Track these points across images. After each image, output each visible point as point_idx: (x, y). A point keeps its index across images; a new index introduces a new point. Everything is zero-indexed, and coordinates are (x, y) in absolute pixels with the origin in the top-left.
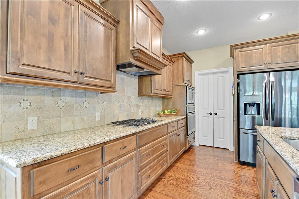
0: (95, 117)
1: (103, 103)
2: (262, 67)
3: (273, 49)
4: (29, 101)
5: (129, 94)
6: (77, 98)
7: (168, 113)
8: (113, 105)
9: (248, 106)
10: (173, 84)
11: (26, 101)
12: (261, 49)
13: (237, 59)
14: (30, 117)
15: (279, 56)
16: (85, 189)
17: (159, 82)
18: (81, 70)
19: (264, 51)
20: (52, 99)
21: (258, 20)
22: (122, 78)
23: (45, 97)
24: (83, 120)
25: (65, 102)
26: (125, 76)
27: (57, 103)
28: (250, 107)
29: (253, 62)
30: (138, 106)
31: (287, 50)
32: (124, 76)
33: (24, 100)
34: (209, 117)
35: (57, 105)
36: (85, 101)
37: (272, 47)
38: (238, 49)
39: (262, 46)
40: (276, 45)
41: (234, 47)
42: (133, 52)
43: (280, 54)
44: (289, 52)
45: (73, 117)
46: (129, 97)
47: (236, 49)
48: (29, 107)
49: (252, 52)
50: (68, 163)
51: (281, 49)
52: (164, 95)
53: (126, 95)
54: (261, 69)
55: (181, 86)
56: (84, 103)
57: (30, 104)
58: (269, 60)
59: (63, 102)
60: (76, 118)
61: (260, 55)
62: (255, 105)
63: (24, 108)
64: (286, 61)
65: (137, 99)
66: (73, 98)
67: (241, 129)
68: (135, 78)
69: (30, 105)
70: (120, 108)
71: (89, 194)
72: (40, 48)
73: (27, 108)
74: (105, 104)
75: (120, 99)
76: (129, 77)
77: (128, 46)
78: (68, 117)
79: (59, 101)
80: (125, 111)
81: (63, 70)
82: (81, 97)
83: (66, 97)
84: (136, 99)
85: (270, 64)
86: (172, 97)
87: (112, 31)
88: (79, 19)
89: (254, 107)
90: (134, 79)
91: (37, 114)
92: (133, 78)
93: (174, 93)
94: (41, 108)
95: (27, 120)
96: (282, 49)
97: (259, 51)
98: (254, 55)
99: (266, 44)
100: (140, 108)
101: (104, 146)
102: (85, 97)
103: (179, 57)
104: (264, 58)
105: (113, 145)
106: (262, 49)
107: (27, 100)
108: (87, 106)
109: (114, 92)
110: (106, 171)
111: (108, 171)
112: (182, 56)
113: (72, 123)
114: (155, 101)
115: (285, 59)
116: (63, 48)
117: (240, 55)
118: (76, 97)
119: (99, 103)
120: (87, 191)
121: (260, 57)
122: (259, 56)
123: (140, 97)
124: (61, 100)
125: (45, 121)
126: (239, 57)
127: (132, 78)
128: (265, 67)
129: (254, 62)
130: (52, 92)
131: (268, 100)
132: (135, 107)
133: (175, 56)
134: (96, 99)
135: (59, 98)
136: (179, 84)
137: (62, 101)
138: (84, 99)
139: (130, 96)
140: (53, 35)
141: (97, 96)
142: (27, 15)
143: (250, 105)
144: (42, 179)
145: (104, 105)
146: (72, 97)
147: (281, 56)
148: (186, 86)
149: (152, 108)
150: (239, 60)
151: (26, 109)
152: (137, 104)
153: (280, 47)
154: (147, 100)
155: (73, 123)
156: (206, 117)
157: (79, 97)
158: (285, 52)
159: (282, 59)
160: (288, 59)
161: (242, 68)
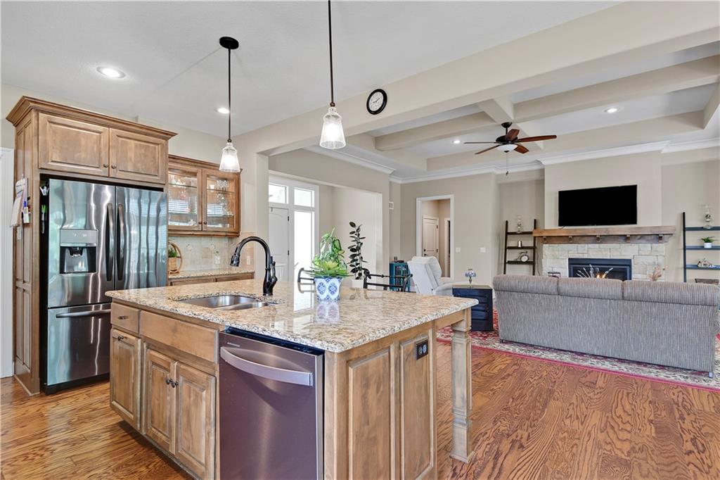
2: (100, 172)
3: (120, 141)
9: (67, 252)
13: (40, 138)
15: (131, 160)
19: (104, 141)
21: (97, 72)
28: (72, 254)
29: (80, 155)
31: (143, 151)
37: (117, 136)
38: (43, 112)
39: (100, 128)
40: (126, 136)
41: (31, 104)
43: (131, 154)
44: (145, 156)
47: (38, 111)
49: (79, 132)
51: (133, 146)
54: (96, 174)
58: (113, 162)
61: (95, 146)
62: (85, 253)
64: (141, 171)
67: (51, 308)
85: (115, 170)
89: (81, 254)
96: (136, 146)
97: (95, 137)
98: (83, 141)
99: (109, 126)
104: (103, 153)
106: (100, 133)
115: (140, 167)
117: (49, 130)
121: (95, 149)
122: (93, 147)
126: (46, 134)
128: (104, 172)
129: (83, 156)
131: (112, 241)
143: (73, 250)
147: (133, 160)
150: (45, 142)
153: (133, 142)
158: (140, 154)
159: (134, 166)
160: (144, 167)
161: (53, 161)
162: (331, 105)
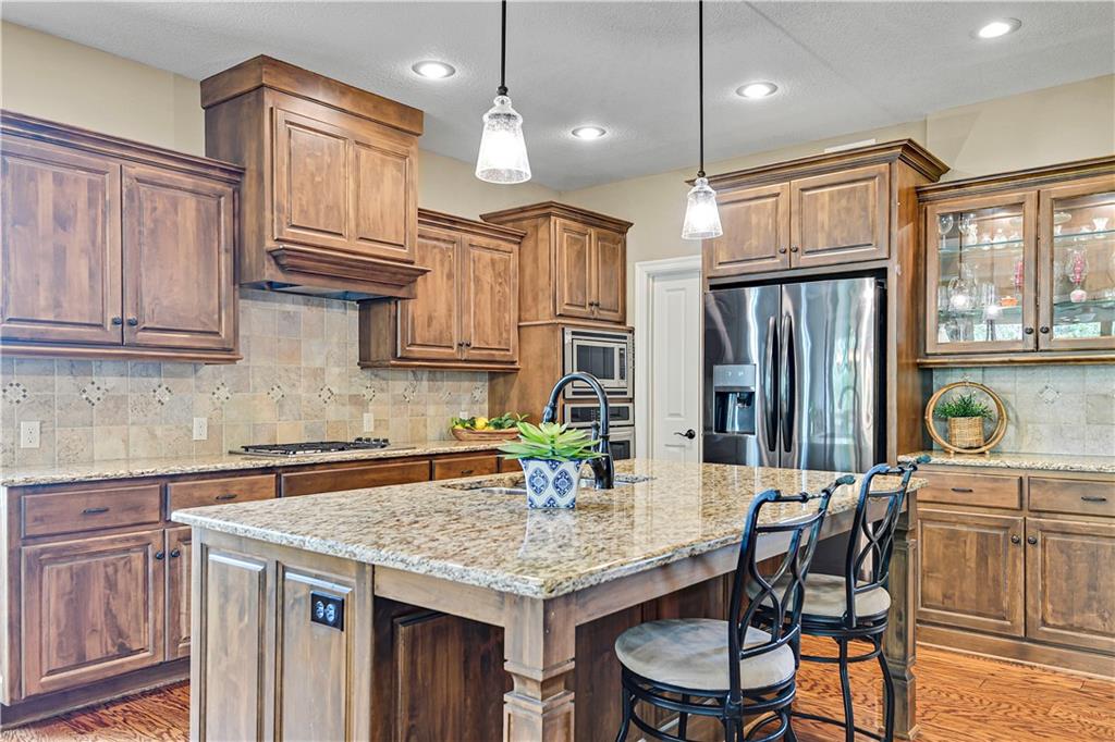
0: (191, 431)
1: (216, 391)
2: (776, 265)
3: (805, 199)
4: (22, 387)
5: (318, 362)
6: (136, 379)
7: (487, 429)
8: (254, 398)
9: (733, 401)
10: (520, 320)
11: (15, 387)
12: (774, 199)
14: (25, 420)
15: (823, 227)
16: (122, 558)
17: (430, 319)
18: (130, 316)
19: (783, 206)
20: (73, 381)
22: (289, 312)
23: (56, 378)
24: (153, 436)
25: (103, 387)
26: (302, 307)
27: (84, 391)
29: (751, 244)
30: (358, 401)
31: (844, 202)
32: (297, 306)
33: (11, 385)
34: (684, 446)
35: (84, 396)
36: (160, 386)
37: (803, 190)
39: (775, 187)
40: (816, 184)
42: (275, 253)
43: (823, 217)
44: (848, 210)
45: (125, 427)
46: (318, 373)
48: (21, 399)
49: (749, 206)
50: (84, 499)
51: (827, 199)
52: (466, 361)
53: (303, 364)
55: (545, 328)
56: (155, 391)
57: (23, 393)
58: (796, 243)
59: (98, 389)
60: (134, 430)
61: (770, 220)
63: (11, 402)
64: (839, 243)
65: (353, 380)
66: (125, 378)
68: (346, 308)
69: (24, 396)
70: (281, 406)
71: (130, 571)
72: (38, 283)
73: (18, 402)
74: (223, 392)
75: (280, 378)
76: (318, 306)
77: (261, 239)
78: (111, 425)
79: (89, 387)
80: (300, 415)
81: (87, 322)
82: (147, 376)
83: (108, 376)
84: (350, 377)
85: (799, 253)
86: (518, 369)
87: (223, 199)
88: (124, 198)
89: (749, 404)
90: (342, 310)
91: (38, 416)
92: (335, 310)
93: (524, 354)
94: (47, 403)
95: (19, 427)
96: (831, 196)
97: (769, 207)
98: (754, 220)
99: (789, 179)
100: (370, 408)
101: (170, 484)
102: (160, 375)
103: (537, 217)
104: (781, 231)
105: (194, 486)
106: (777, 195)
107: (18, 385)
108: (166, 399)
109: (233, 361)
110: (174, 538)
111: (179, 540)
112: (548, 215)
113: (123, 441)
114: (450, 383)
115: (840, 236)
116: (85, 275)
118: (133, 376)
119: (204, 392)
120: (126, 563)
121: (770, 227)
122: (768, 224)
123: (367, 373)
124: (93, 383)
125: (57, 433)
127: (331, 307)
128: (782, 262)
129: (754, 242)
130: (73, 366)
132: (343, 405)
133: (526, 214)
134: (192, 381)
135: (89, 378)
136: (538, 320)
137: (95, 386)
138: (156, 381)
139: (323, 370)
140: (64, 250)
141: (196, 371)
142: (13, 226)
144: (38, 513)
145: (218, 398)
146: (122, 375)
147: (826, 226)
148: (560, 326)
149: (431, 410)
151: (15, 404)
152: (355, 396)
153: (827, 190)
154: (407, 379)
155: (126, 442)
156: (676, 449)
157: (141, 375)
158: (839, 211)
159: (829, 235)
160: (845, 234)
161: (720, 264)
162: (501, 94)
